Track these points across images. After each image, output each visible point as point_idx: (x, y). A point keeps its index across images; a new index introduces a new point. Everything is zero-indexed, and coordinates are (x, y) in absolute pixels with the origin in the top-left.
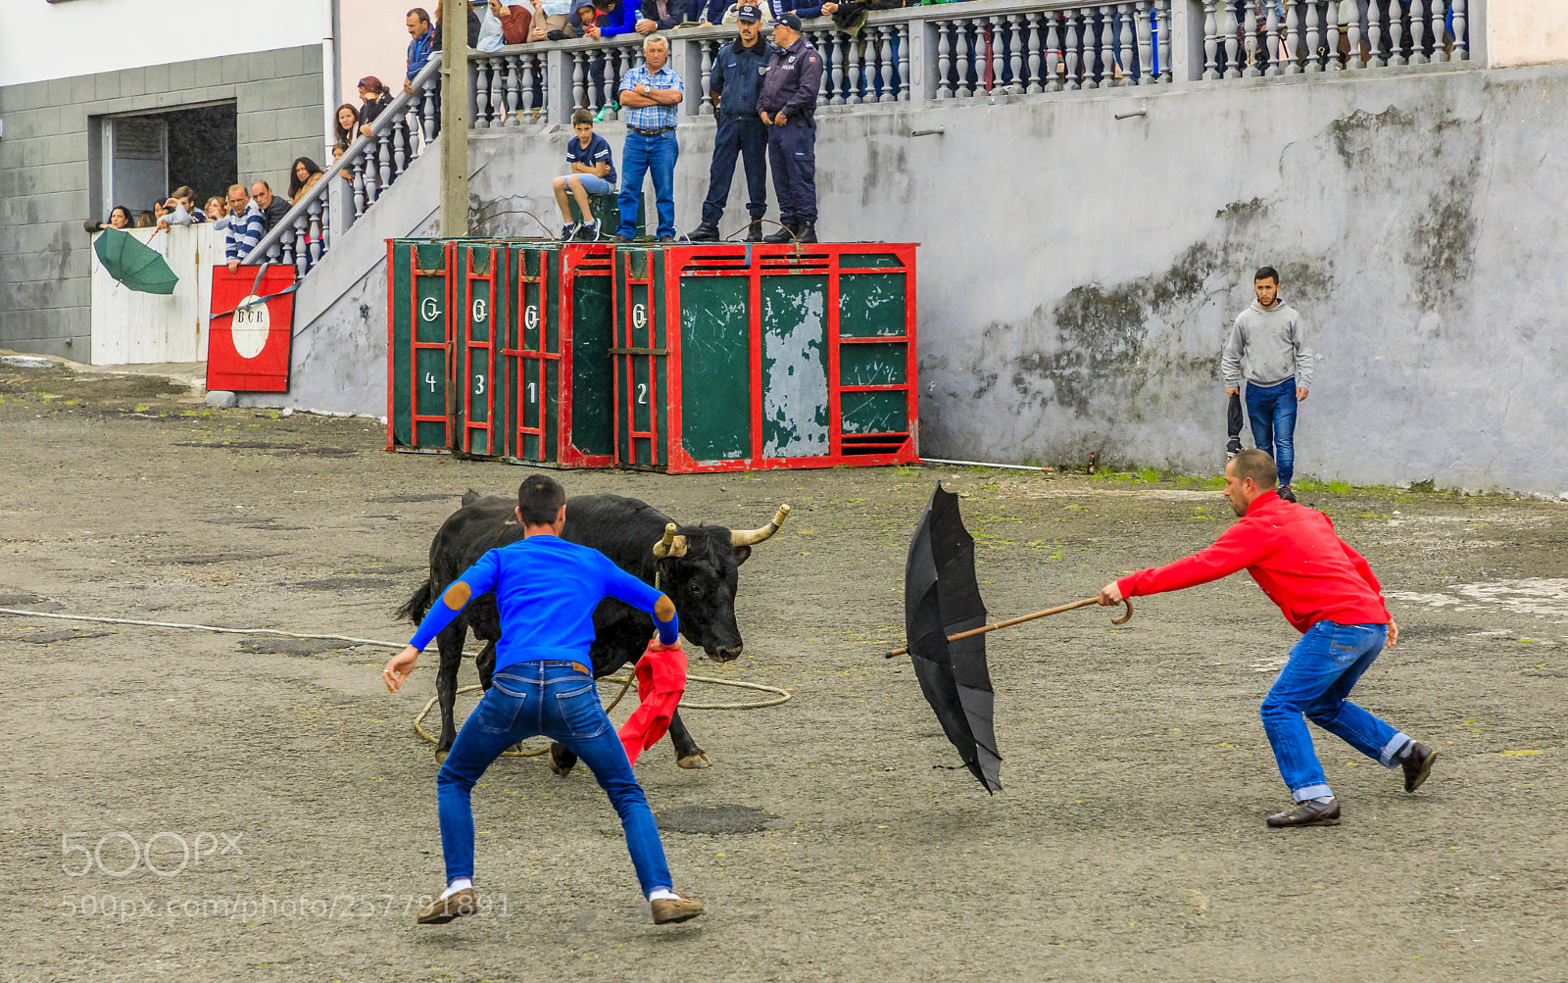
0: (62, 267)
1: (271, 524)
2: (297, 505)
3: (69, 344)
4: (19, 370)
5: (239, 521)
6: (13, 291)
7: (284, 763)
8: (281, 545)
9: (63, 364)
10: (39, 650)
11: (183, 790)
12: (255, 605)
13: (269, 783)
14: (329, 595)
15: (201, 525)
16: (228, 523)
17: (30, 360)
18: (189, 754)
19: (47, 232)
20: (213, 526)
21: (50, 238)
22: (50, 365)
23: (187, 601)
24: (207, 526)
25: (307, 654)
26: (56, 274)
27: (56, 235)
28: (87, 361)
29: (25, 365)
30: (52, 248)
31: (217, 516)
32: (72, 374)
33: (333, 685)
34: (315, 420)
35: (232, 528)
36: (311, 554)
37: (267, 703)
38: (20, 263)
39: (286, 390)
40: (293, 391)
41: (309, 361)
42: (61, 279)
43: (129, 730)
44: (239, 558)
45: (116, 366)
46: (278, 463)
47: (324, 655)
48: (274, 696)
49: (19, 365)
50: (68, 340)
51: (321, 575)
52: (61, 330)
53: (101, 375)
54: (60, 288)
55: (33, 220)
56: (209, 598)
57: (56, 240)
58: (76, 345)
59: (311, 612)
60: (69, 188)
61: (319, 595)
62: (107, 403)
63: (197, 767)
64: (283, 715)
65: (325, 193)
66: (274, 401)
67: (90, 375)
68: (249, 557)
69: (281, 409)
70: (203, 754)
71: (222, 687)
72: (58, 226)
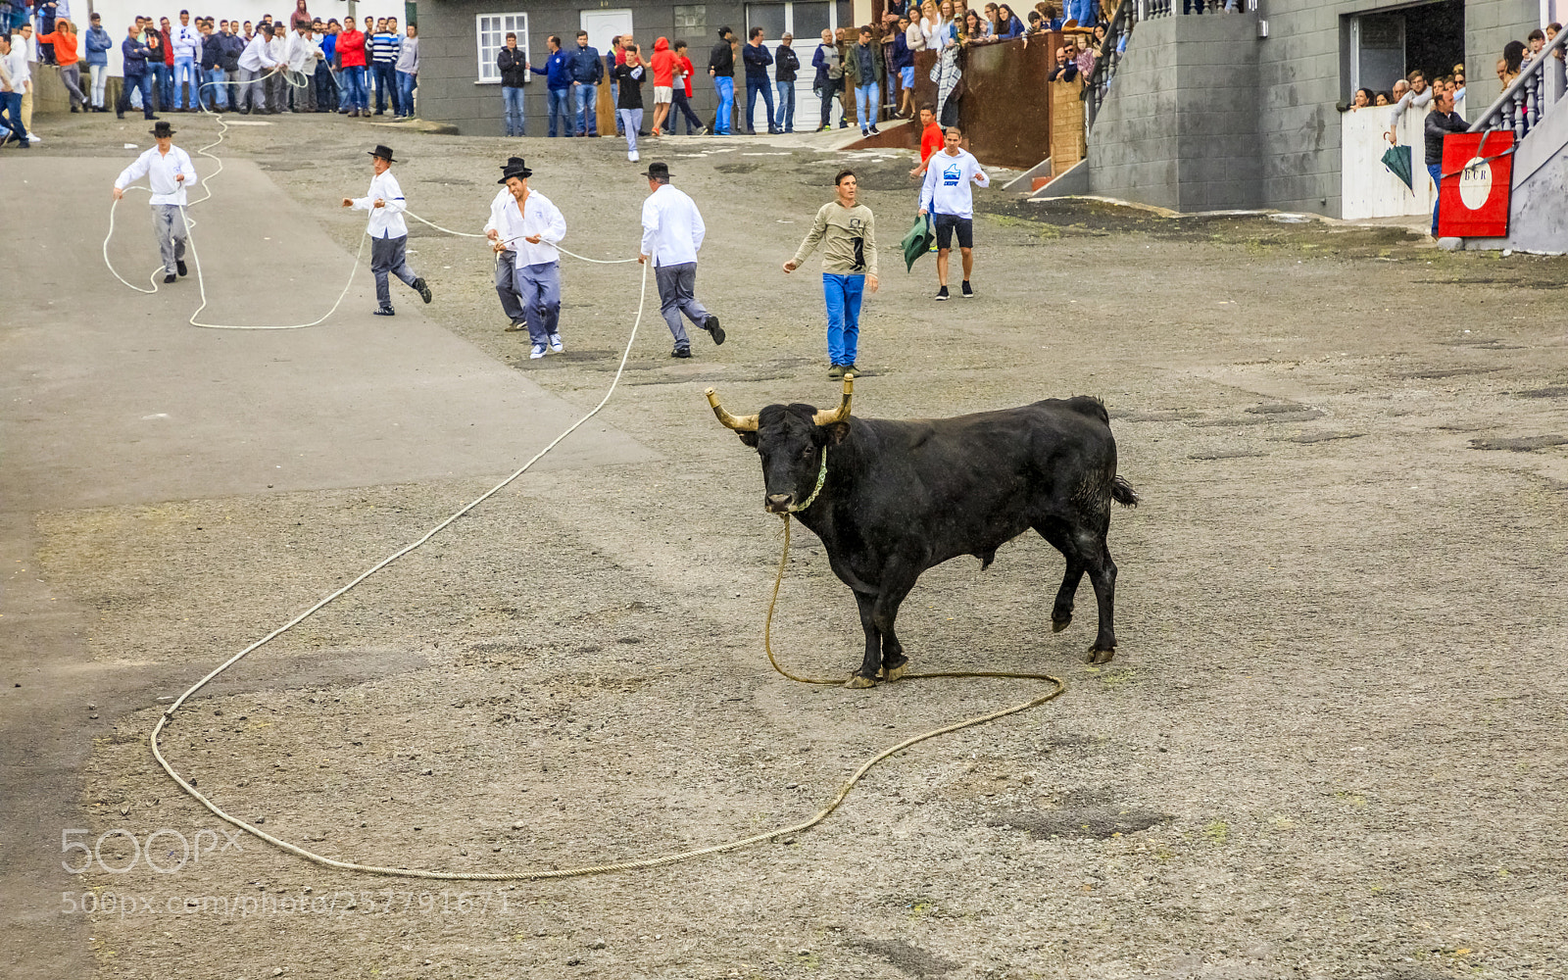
0: (1318, 140)
1: (1495, 344)
2: (1517, 329)
3: (1324, 203)
4: (1282, 225)
5: (1468, 342)
6: (1278, 162)
7: (1512, 538)
8: (1502, 362)
9: (1318, 220)
10: (1306, 449)
11: (1427, 559)
12: (1482, 410)
13: (1498, 554)
14: (1546, 401)
15: (1436, 347)
16: (1459, 345)
17: (1292, 217)
18: (1431, 530)
19: (1305, 112)
20: (1447, 347)
21: (1307, 118)
22: (1308, 221)
23: (1426, 408)
24: (1440, 348)
25: (1528, 449)
26: (1312, 147)
27: (1312, 115)
28: (1338, 216)
29: (1287, 221)
30: (1309, 125)
31: (1449, 339)
32: (1327, 227)
33: (1551, 474)
34: (1530, 259)
35: (1463, 348)
36: (1528, 369)
37: (1495, 490)
38: (1284, 139)
39: (1507, 236)
40: (1511, 235)
41: (1526, 210)
42: (1317, 151)
43: (1380, 511)
44: (1468, 372)
45: (1362, 220)
46: (1499, 295)
47: (1543, 451)
48: (1501, 483)
49: (1283, 221)
50: (1323, 200)
51: (1540, 385)
52: (1317, 193)
53: (1351, 227)
54: (1316, 157)
55: (1293, 102)
56: (1444, 405)
57: (1312, 118)
58: (1329, 204)
59: (1530, 415)
60: (1323, 75)
61: (1538, 402)
62: (1356, 250)
63: (1439, 541)
64: (1508, 500)
65: (1540, 68)
66: (1496, 244)
67: (1341, 227)
68: (1477, 372)
69: (1502, 250)
70: (1443, 531)
71: (1457, 477)
72: (1314, 108)
